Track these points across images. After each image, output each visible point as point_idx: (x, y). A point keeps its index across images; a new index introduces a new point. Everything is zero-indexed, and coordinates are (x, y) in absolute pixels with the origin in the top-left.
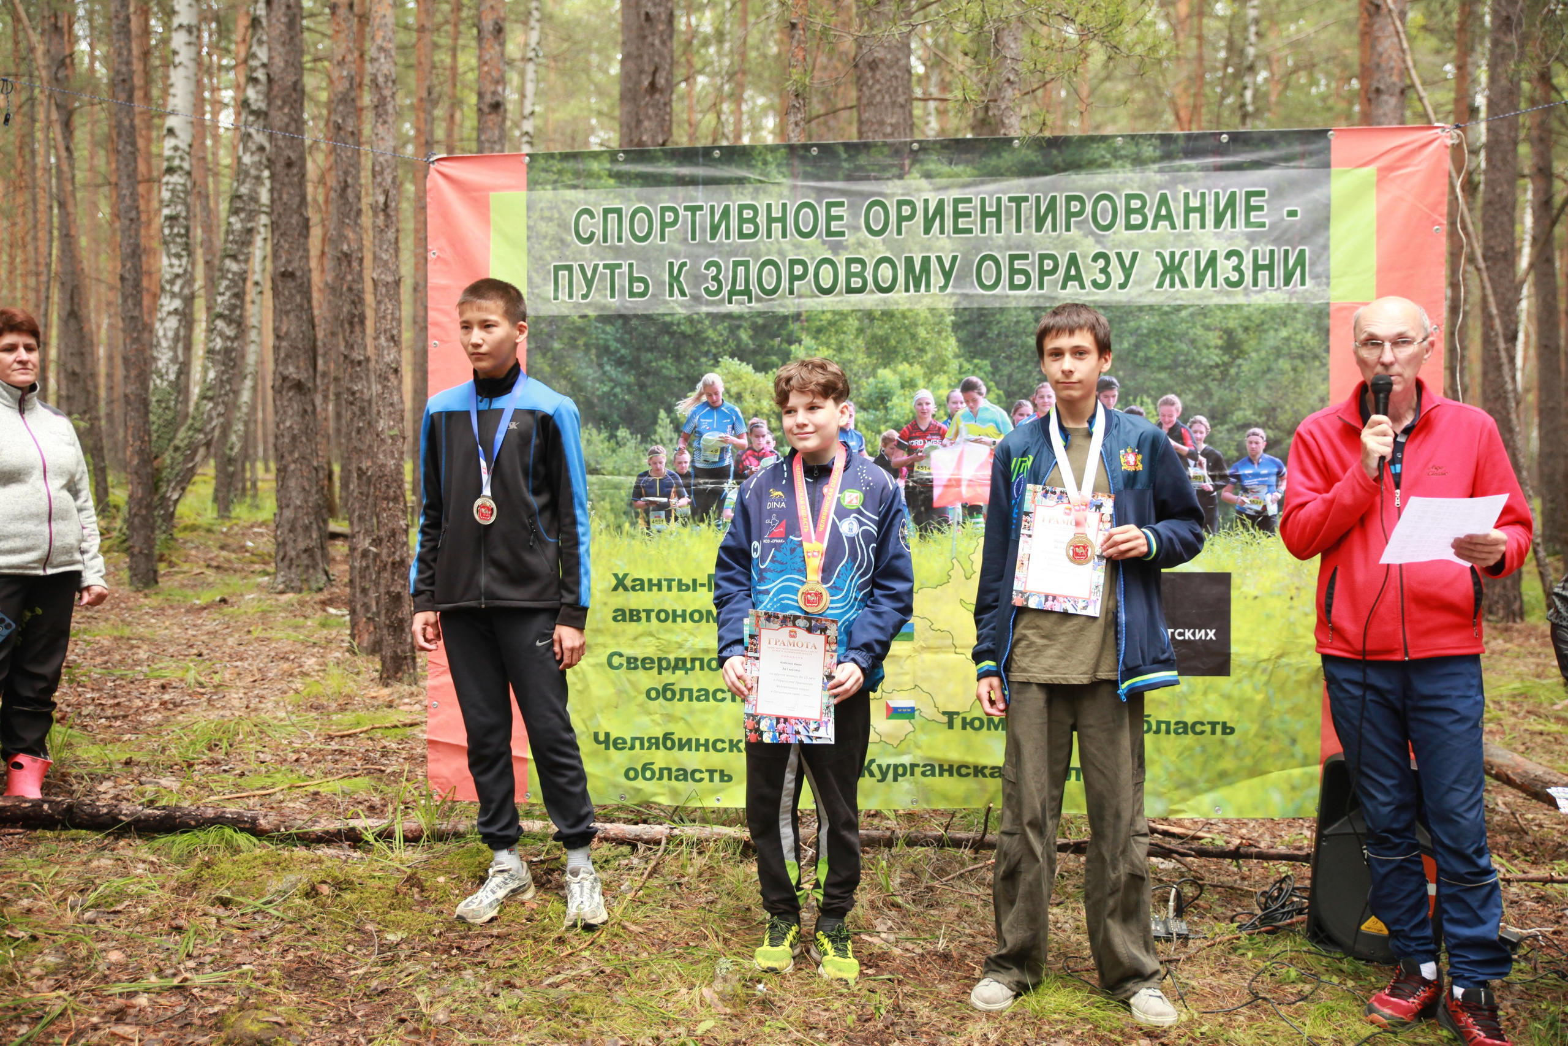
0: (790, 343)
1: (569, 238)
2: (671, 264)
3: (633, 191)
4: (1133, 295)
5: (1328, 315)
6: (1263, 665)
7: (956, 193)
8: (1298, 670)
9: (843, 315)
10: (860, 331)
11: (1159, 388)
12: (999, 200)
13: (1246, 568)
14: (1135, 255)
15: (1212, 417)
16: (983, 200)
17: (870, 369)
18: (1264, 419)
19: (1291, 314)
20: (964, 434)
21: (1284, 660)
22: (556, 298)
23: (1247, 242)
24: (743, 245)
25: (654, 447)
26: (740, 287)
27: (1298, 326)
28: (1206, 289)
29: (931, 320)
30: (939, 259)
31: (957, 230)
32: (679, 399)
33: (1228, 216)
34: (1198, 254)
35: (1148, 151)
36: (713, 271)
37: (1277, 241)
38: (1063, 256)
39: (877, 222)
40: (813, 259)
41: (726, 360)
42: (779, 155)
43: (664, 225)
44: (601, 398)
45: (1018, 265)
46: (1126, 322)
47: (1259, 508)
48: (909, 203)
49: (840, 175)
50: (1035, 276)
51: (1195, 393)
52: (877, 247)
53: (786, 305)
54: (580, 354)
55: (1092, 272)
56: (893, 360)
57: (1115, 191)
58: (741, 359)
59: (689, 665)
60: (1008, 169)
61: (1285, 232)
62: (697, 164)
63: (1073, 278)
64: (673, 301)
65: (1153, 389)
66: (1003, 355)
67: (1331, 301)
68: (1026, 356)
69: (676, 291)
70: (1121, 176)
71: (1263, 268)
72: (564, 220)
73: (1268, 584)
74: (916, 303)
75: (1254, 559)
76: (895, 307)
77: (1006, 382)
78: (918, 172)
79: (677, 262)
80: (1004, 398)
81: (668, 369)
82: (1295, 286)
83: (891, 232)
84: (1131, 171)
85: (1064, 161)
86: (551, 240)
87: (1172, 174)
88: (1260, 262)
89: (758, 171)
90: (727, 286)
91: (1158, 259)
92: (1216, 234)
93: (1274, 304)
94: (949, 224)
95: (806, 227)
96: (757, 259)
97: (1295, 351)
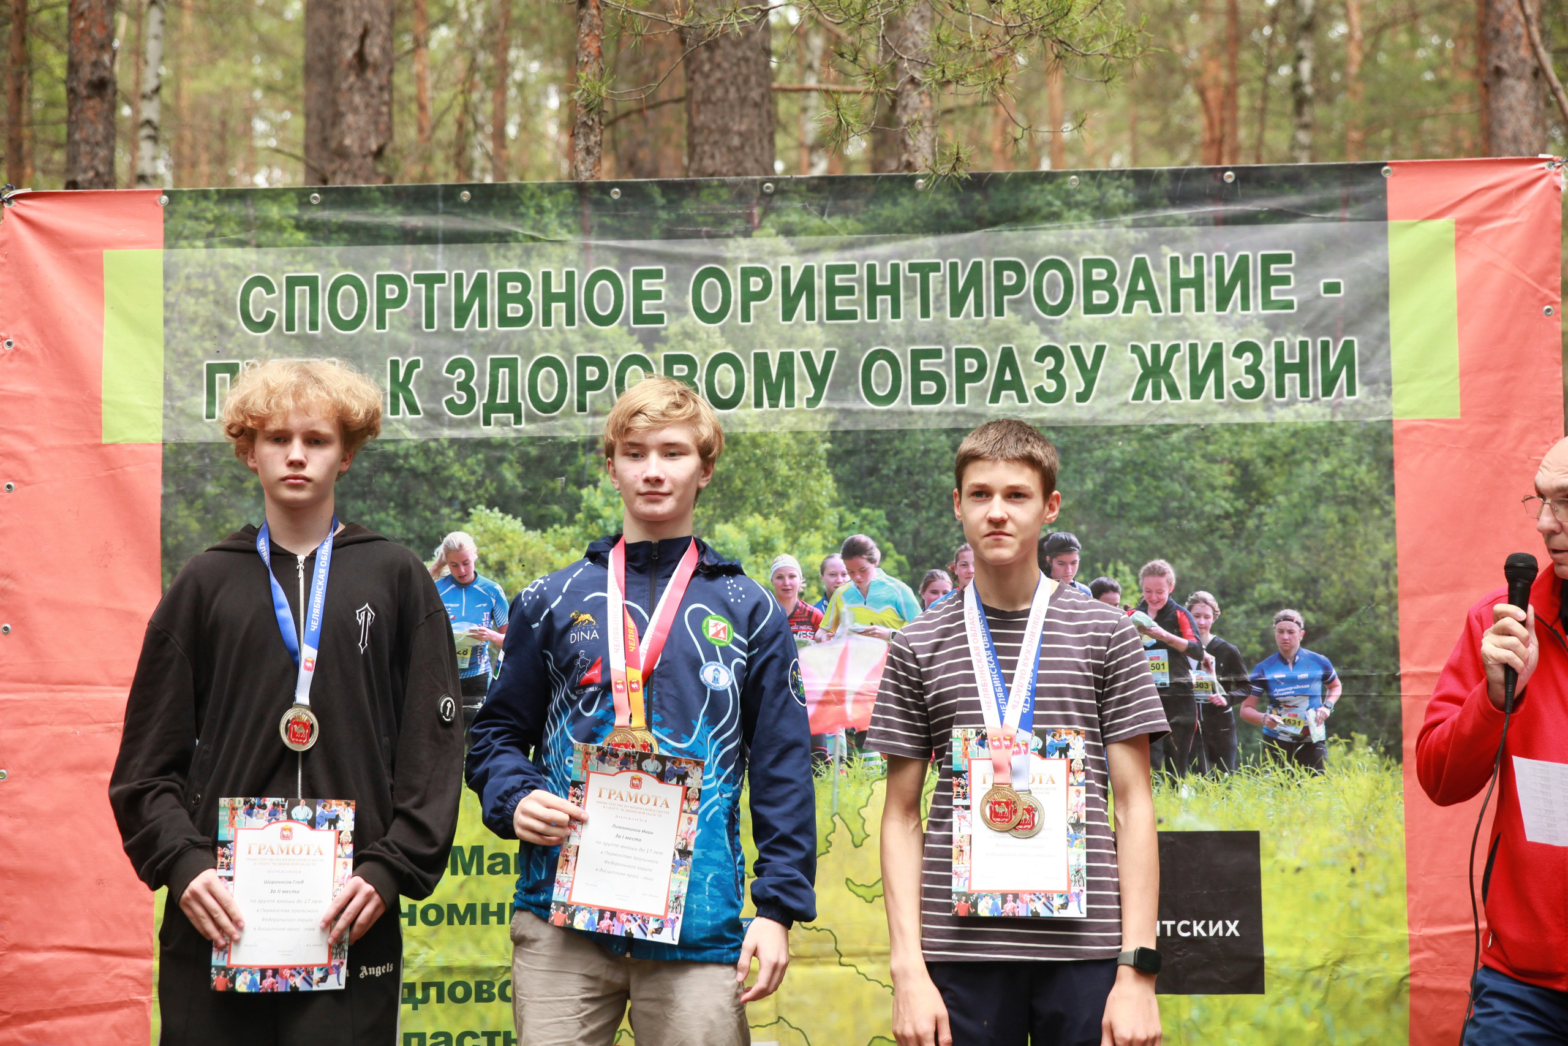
0: (580, 485)
1: (232, 323)
2: (395, 364)
3: (334, 252)
4: (1098, 409)
5: (1391, 438)
6: (1315, 975)
7: (831, 258)
8: (1369, 983)
11: (1140, 550)
12: (895, 268)
13: (1282, 824)
14: (1100, 351)
15: (1222, 593)
16: (871, 269)
17: (703, 524)
18: (1300, 595)
19: (1336, 437)
20: (847, 623)
21: (1346, 968)
22: (211, 415)
23: (1266, 331)
24: (506, 335)
26: (502, 399)
27: (1346, 455)
28: (1207, 398)
29: (795, 449)
30: (807, 357)
31: (833, 314)
33: (1238, 291)
34: (1193, 348)
35: (1116, 195)
36: (460, 374)
37: (1310, 329)
38: (992, 352)
39: (712, 301)
40: (615, 356)
41: (480, 512)
42: (561, 199)
43: (383, 303)
45: (925, 365)
46: (1090, 451)
47: (1297, 731)
48: (761, 272)
49: (656, 229)
50: (951, 382)
51: (1195, 556)
52: (713, 339)
53: (575, 427)
55: (1034, 378)
56: (738, 510)
57: (1069, 254)
58: (504, 510)
59: (419, 995)
60: (909, 223)
61: (1323, 315)
62: (434, 212)
63: (1008, 386)
64: (397, 421)
65: (1131, 552)
66: (906, 501)
67: (1395, 418)
68: (940, 503)
69: (402, 404)
70: (1076, 233)
71: (1291, 368)
72: (224, 295)
73: (1316, 848)
74: (773, 424)
75: (1293, 810)
76: (741, 430)
77: (910, 543)
78: (773, 226)
79: (404, 360)
80: (908, 568)
81: (389, 525)
82: (1340, 395)
83: (734, 316)
84: (1092, 225)
85: (992, 210)
86: (203, 325)
87: (1152, 229)
88: (1287, 361)
89: (530, 223)
90: (481, 398)
91: (1135, 356)
92: (1219, 318)
93: (1310, 422)
94: (821, 304)
95: (604, 309)
96: (528, 357)
97: (1343, 492)
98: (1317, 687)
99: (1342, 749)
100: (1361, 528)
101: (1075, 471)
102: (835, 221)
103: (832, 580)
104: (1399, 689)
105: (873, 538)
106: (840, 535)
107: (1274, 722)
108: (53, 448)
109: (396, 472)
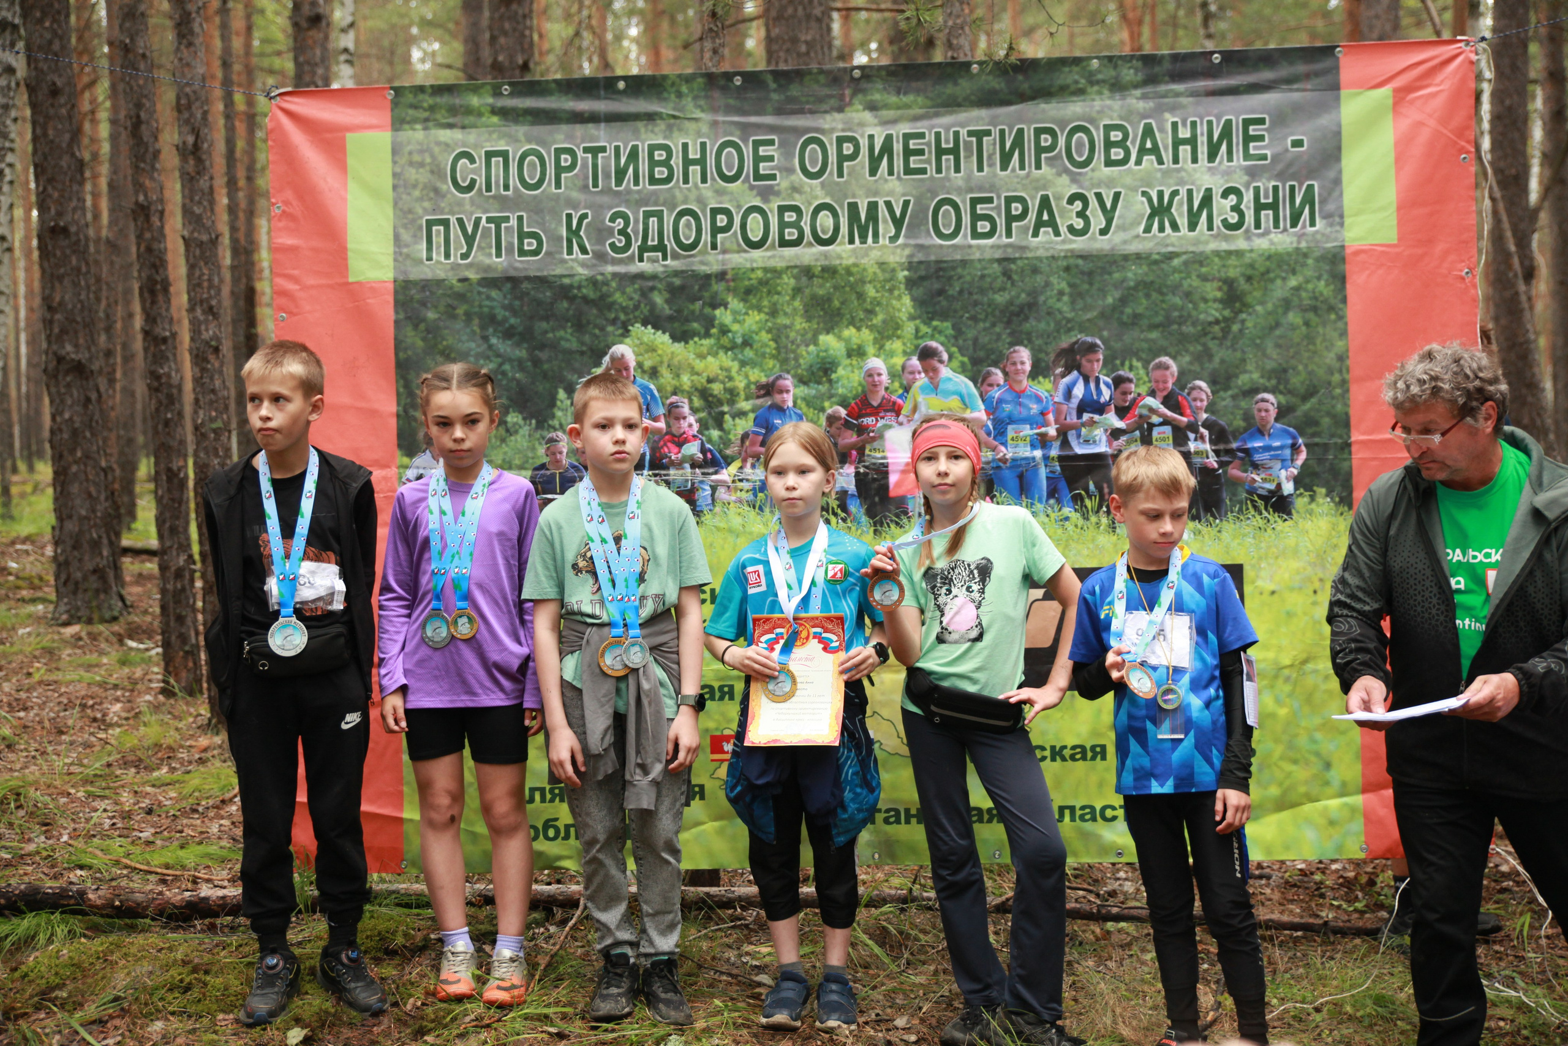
0: (714, 307)
1: (444, 187)
2: (569, 216)
3: (521, 130)
4: (1115, 241)
5: (1343, 260)
6: (1286, 672)
7: (906, 128)
9: (776, 273)
10: (797, 291)
11: (1150, 350)
12: (957, 134)
13: (1260, 558)
14: (1117, 196)
16: (938, 135)
17: (809, 336)
18: (1274, 382)
19: (1301, 259)
21: (1310, 666)
22: (429, 259)
23: (1246, 178)
24: (655, 192)
25: (553, 435)
26: (653, 241)
27: (1309, 273)
28: (1201, 230)
29: (881, 276)
30: (888, 204)
31: (908, 171)
33: (1224, 147)
34: (1190, 192)
35: (1128, 74)
36: (620, 223)
37: (1281, 176)
38: (1033, 198)
39: (814, 162)
40: (739, 207)
41: (637, 329)
42: (695, 85)
43: (559, 170)
45: (980, 209)
46: (1110, 274)
47: (1272, 486)
48: (852, 140)
49: (769, 107)
50: (1001, 222)
51: (1192, 354)
52: (815, 192)
53: (709, 262)
54: (459, 325)
55: (1068, 217)
56: (837, 324)
57: (1092, 121)
58: (656, 327)
60: (966, 99)
61: (1290, 165)
62: (598, 98)
63: (1046, 224)
64: (572, 260)
65: (1143, 351)
66: (967, 315)
67: (1346, 244)
68: (994, 316)
69: (575, 247)
70: (1098, 104)
71: (1266, 207)
72: (438, 166)
73: (1286, 576)
74: (863, 257)
75: (1269, 547)
76: (838, 262)
77: (971, 348)
78: (861, 103)
79: (576, 213)
80: (969, 367)
81: (567, 340)
82: (1304, 227)
83: (831, 173)
84: (1110, 98)
85: (1031, 87)
86: (422, 190)
87: (1157, 100)
88: (1263, 201)
89: (671, 105)
90: (636, 241)
91: (1144, 199)
92: (1210, 169)
93: (1280, 248)
94: (899, 163)
95: (730, 170)
96: (672, 209)
97: (1307, 302)
98: (1288, 452)
99: (1306, 500)
100: (1321, 330)
101: (1099, 290)
102: (909, 99)
104: (1350, 453)
105: (942, 344)
106: (916, 342)
107: (1254, 481)
108: (312, 287)
109: (572, 299)
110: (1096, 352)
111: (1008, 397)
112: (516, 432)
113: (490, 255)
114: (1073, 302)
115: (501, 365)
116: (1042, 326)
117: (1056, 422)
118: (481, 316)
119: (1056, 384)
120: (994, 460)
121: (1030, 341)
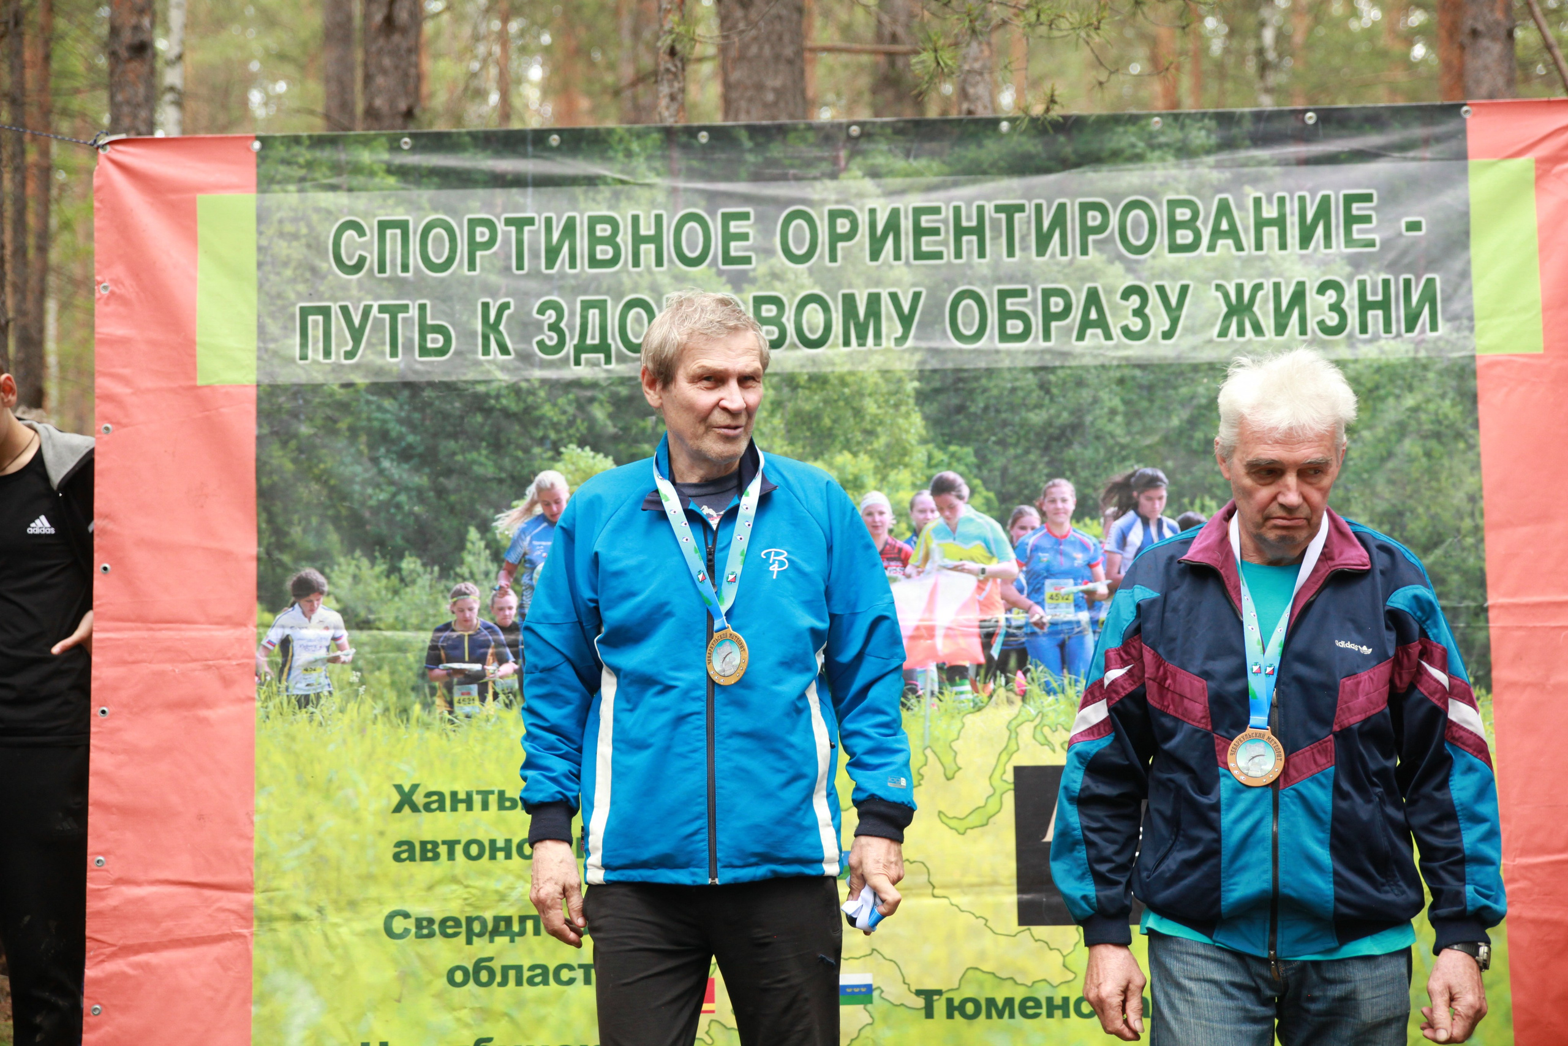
1: (324, 266)
2: (486, 306)
3: (425, 195)
4: (1183, 347)
5: (1474, 373)
7: (916, 200)
12: (981, 210)
14: (1184, 290)
16: (957, 210)
19: (1419, 372)
20: (937, 559)
22: (304, 357)
23: (1348, 269)
24: (595, 277)
25: (461, 586)
26: (592, 339)
27: (1430, 390)
28: (1291, 335)
29: (884, 388)
30: (894, 297)
31: (919, 255)
32: (498, 510)
33: (1320, 230)
34: (1277, 287)
35: (1199, 136)
36: (551, 315)
37: (1393, 266)
38: (1078, 291)
39: (799, 242)
41: (572, 451)
42: (649, 142)
43: (474, 247)
44: (376, 511)
45: (1011, 304)
46: (1175, 388)
48: (848, 214)
49: (743, 172)
50: (1037, 322)
52: (801, 280)
54: (341, 443)
55: (1120, 316)
56: (827, 448)
57: (1152, 195)
58: (596, 449)
59: (516, 928)
60: (993, 165)
61: (1404, 253)
62: (524, 155)
63: (1094, 324)
64: (489, 362)
65: (1218, 486)
66: (993, 438)
67: (1478, 354)
68: (1028, 440)
69: (493, 345)
70: (1160, 174)
71: (1374, 305)
72: (317, 238)
74: (861, 363)
76: (829, 369)
77: (998, 480)
78: (859, 169)
79: (495, 301)
80: (996, 504)
81: (481, 464)
82: (1423, 331)
83: (821, 257)
84: (1176, 166)
85: (1075, 152)
86: (296, 269)
87: (1235, 170)
88: (1370, 298)
89: (618, 166)
90: (572, 338)
91: (1219, 295)
92: (1302, 257)
93: (1393, 359)
94: (907, 245)
95: (693, 250)
96: (618, 298)
97: (1427, 427)
100: (1446, 462)
101: (1162, 408)
102: (921, 163)
103: (921, 516)
104: (1487, 620)
105: (962, 475)
106: (929, 472)
108: (148, 391)
109: (488, 412)
110: (1157, 487)
111: (1046, 543)
112: (414, 582)
113: (383, 353)
114: (1129, 424)
115: (394, 495)
116: (1089, 453)
117: (1108, 576)
118: (369, 432)
119: (1106, 527)
120: (1027, 625)
121: (1074, 472)
